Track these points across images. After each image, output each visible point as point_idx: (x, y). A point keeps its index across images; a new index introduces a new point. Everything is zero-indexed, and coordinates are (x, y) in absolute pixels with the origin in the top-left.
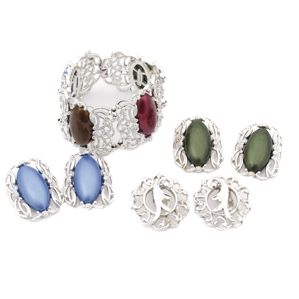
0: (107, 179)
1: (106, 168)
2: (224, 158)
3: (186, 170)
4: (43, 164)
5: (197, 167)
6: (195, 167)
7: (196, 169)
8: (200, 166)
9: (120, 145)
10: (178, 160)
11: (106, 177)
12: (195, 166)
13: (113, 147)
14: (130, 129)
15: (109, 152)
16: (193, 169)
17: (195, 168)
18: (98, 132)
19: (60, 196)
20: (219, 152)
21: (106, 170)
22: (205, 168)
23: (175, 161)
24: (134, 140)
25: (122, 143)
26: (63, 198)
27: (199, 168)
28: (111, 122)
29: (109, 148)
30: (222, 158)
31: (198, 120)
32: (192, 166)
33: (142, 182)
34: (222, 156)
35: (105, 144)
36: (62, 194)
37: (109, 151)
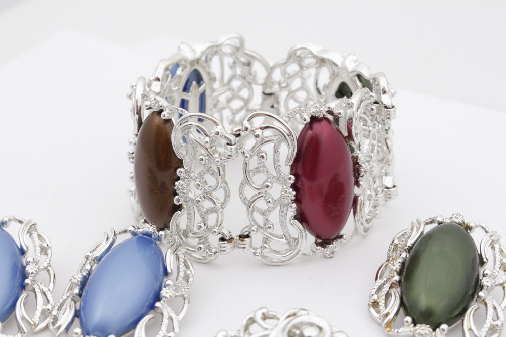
0: (168, 295)
1: (182, 274)
2: (503, 325)
3: (388, 329)
4: (39, 236)
5: (418, 326)
6: (415, 325)
7: (416, 330)
8: (428, 326)
9: (243, 241)
10: (375, 304)
11: (167, 291)
12: (415, 323)
13: (222, 239)
14: (270, 200)
15: (211, 252)
16: (408, 330)
17: (412, 329)
18: (188, 185)
19: (41, 310)
20: (495, 308)
21: (180, 279)
22: (441, 333)
23: (369, 304)
24: (283, 238)
25: (248, 236)
26: (48, 319)
27: (423, 328)
28: (219, 160)
29: (214, 240)
30: (498, 323)
31: (456, 223)
32: (407, 322)
33: (251, 318)
34: (498, 318)
35: (203, 225)
36: (49, 306)
37: (213, 250)
